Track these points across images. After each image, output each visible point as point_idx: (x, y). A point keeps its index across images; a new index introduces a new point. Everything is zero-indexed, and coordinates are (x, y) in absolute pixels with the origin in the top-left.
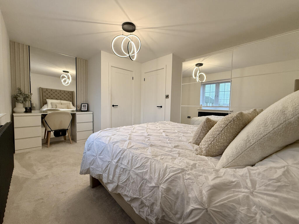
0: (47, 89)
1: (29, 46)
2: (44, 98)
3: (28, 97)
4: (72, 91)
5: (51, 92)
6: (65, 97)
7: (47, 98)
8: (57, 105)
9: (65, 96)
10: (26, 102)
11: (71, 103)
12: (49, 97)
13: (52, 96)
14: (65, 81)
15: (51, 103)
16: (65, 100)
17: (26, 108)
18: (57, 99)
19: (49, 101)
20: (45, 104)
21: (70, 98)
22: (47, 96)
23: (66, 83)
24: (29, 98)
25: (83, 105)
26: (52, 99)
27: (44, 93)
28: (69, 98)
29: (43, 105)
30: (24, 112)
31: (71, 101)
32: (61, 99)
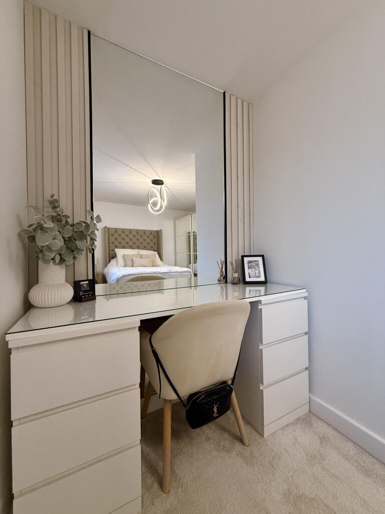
0: (116, 230)
1: (89, 32)
2: (112, 246)
3: (82, 236)
4: (157, 231)
5: (123, 234)
6: (145, 244)
7: (116, 247)
8: (135, 259)
9: (145, 240)
10: (74, 258)
11: (156, 253)
12: (120, 245)
13: (124, 243)
14: (155, 204)
15: (124, 257)
16: (145, 248)
17: (77, 285)
18: (131, 247)
19: (120, 252)
20: (112, 258)
21: (154, 244)
22: (116, 243)
23: (158, 208)
24: (89, 238)
25: (246, 260)
26: (124, 247)
27: (111, 237)
28: (151, 244)
29: (110, 261)
30: (69, 303)
31: (155, 251)
32: (138, 248)
